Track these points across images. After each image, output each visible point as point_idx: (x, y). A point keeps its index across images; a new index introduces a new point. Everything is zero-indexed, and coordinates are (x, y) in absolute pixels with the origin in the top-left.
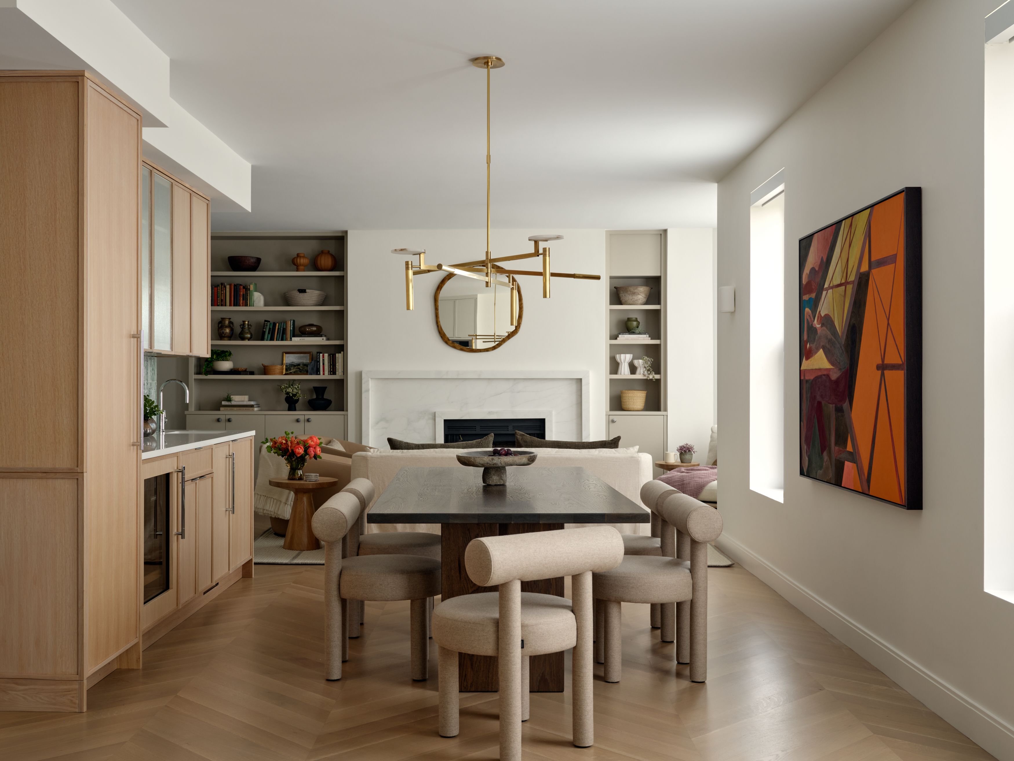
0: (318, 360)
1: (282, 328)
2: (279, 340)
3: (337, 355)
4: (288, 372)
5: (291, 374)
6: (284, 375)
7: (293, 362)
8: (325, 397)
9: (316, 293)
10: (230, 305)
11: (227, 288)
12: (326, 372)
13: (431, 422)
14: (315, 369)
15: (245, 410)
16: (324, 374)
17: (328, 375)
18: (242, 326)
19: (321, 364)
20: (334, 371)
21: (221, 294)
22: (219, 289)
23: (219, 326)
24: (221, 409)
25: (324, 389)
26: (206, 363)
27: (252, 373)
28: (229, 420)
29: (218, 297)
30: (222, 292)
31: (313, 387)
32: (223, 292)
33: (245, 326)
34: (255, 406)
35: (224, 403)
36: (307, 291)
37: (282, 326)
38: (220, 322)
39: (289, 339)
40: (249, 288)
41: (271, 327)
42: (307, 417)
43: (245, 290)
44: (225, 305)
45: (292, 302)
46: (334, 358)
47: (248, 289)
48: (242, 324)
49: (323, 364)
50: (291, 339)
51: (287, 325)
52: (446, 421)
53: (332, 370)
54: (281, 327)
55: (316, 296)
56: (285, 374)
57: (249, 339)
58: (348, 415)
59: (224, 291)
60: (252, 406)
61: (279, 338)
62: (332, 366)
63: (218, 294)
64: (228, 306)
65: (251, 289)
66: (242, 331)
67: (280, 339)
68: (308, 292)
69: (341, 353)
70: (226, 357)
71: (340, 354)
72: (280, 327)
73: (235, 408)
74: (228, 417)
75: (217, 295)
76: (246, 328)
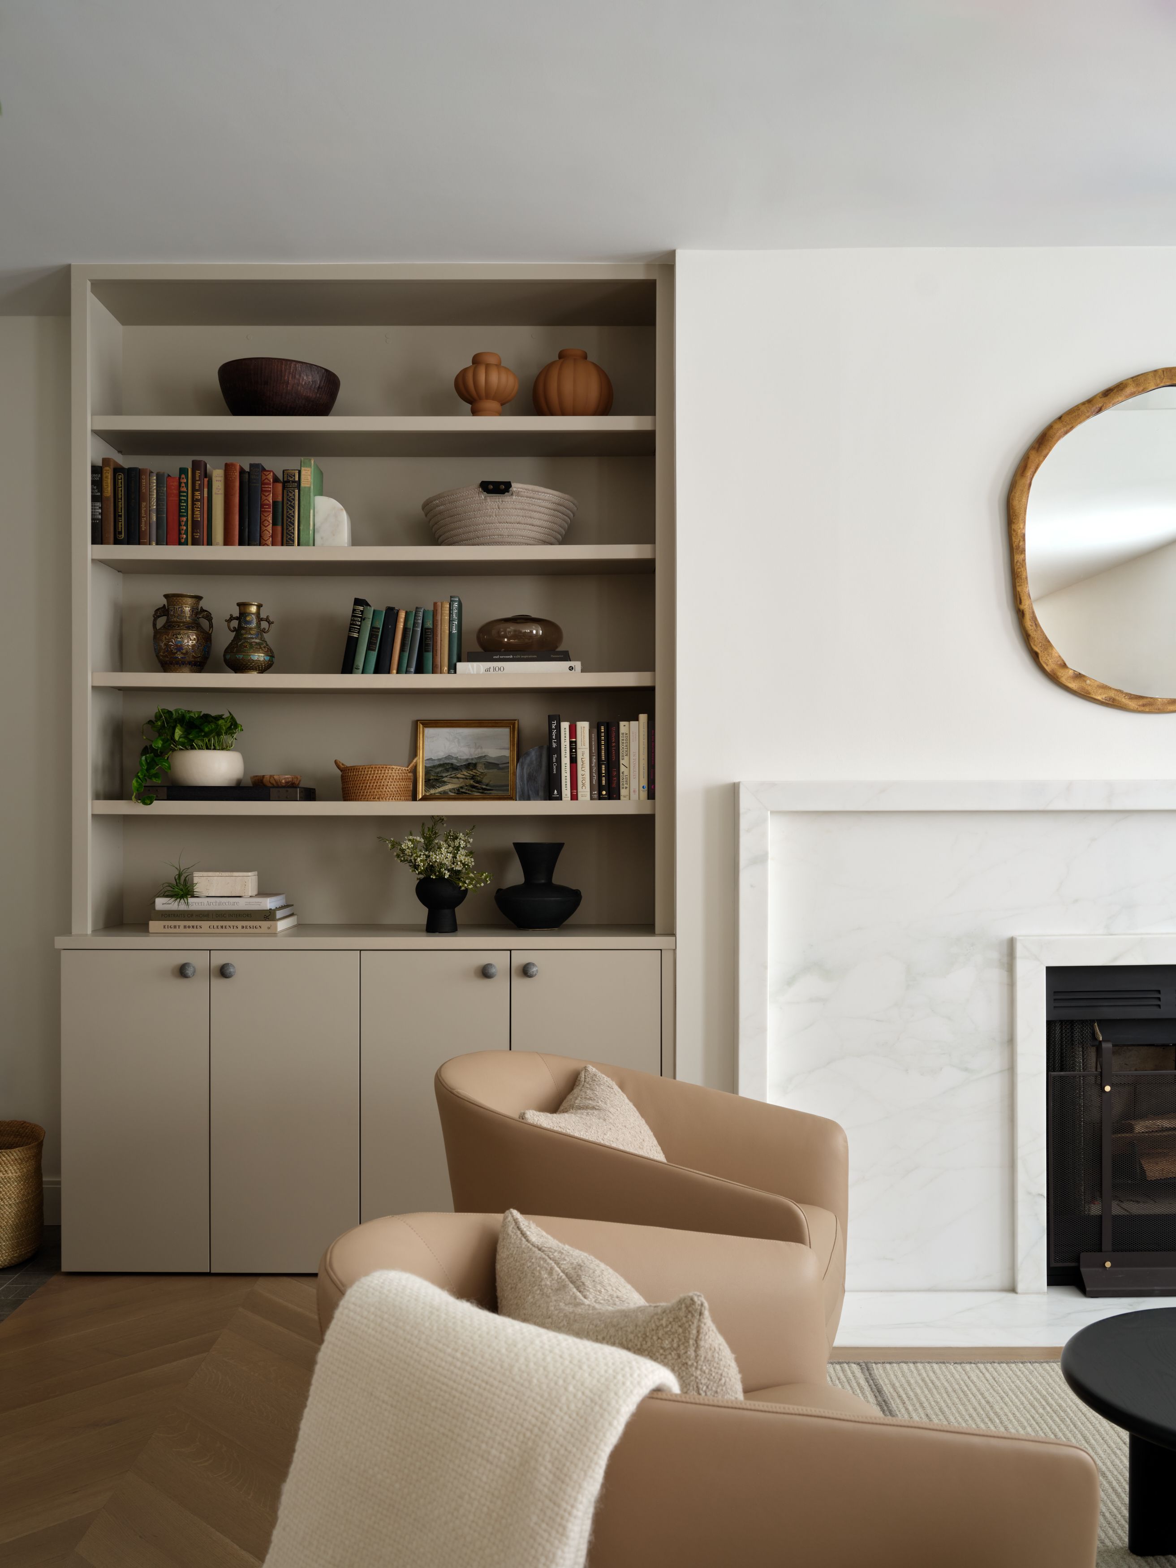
0: (554, 745)
1: (419, 629)
2: (407, 672)
3: (624, 726)
4: (432, 791)
5: (444, 797)
6: (421, 800)
7: (449, 757)
8: (559, 878)
9: (547, 497)
10: (227, 542)
11: (214, 479)
12: (584, 790)
13: (995, 975)
14: (541, 778)
15: (240, 930)
16: (574, 797)
17: (592, 799)
18: (235, 624)
19: (566, 760)
20: (614, 785)
21: (193, 501)
22: (187, 484)
23: (159, 626)
24: (154, 925)
25: (555, 849)
26: (144, 758)
27: (310, 795)
28: (224, 972)
29: (180, 512)
30: (197, 493)
31: (515, 844)
32: (202, 495)
33: (250, 622)
34: (279, 914)
35: (161, 904)
36: (515, 487)
37: (420, 621)
38: (162, 611)
39: (446, 669)
40: (297, 479)
41: (380, 624)
42: (520, 959)
43: (284, 488)
44: (210, 543)
45: (461, 530)
46: (614, 735)
47: (294, 482)
48: (236, 613)
49: (573, 760)
50: (452, 669)
51: (439, 618)
52: (1053, 973)
53: (604, 783)
54: (415, 624)
55: (547, 511)
56: (424, 799)
57: (264, 669)
58: (675, 950)
59: (206, 490)
60: (268, 916)
61: (408, 666)
62: (603, 767)
63: (180, 501)
64: (217, 544)
65: (303, 484)
66: (237, 638)
67: (413, 670)
68: (518, 494)
69: (637, 719)
70: (219, 734)
71: (633, 724)
72: (410, 625)
73: (205, 924)
74: (219, 959)
75: (180, 506)
76: (251, 629)
